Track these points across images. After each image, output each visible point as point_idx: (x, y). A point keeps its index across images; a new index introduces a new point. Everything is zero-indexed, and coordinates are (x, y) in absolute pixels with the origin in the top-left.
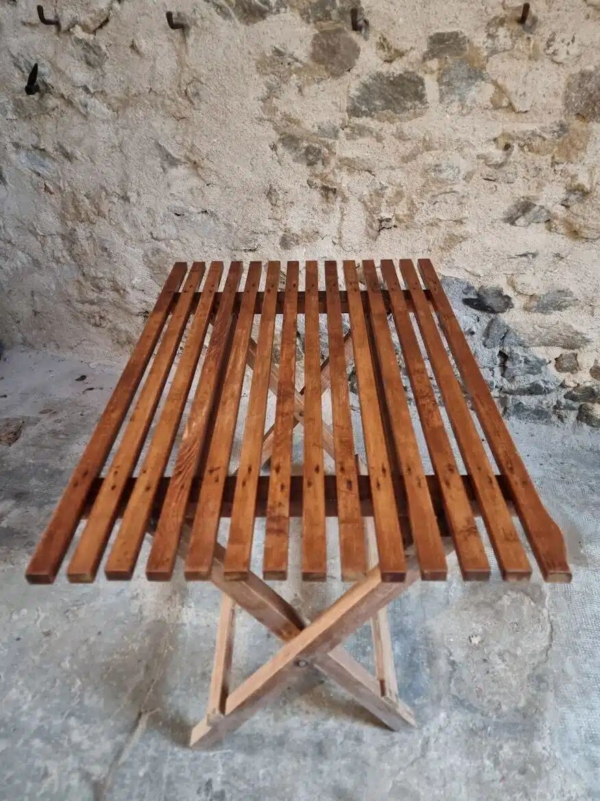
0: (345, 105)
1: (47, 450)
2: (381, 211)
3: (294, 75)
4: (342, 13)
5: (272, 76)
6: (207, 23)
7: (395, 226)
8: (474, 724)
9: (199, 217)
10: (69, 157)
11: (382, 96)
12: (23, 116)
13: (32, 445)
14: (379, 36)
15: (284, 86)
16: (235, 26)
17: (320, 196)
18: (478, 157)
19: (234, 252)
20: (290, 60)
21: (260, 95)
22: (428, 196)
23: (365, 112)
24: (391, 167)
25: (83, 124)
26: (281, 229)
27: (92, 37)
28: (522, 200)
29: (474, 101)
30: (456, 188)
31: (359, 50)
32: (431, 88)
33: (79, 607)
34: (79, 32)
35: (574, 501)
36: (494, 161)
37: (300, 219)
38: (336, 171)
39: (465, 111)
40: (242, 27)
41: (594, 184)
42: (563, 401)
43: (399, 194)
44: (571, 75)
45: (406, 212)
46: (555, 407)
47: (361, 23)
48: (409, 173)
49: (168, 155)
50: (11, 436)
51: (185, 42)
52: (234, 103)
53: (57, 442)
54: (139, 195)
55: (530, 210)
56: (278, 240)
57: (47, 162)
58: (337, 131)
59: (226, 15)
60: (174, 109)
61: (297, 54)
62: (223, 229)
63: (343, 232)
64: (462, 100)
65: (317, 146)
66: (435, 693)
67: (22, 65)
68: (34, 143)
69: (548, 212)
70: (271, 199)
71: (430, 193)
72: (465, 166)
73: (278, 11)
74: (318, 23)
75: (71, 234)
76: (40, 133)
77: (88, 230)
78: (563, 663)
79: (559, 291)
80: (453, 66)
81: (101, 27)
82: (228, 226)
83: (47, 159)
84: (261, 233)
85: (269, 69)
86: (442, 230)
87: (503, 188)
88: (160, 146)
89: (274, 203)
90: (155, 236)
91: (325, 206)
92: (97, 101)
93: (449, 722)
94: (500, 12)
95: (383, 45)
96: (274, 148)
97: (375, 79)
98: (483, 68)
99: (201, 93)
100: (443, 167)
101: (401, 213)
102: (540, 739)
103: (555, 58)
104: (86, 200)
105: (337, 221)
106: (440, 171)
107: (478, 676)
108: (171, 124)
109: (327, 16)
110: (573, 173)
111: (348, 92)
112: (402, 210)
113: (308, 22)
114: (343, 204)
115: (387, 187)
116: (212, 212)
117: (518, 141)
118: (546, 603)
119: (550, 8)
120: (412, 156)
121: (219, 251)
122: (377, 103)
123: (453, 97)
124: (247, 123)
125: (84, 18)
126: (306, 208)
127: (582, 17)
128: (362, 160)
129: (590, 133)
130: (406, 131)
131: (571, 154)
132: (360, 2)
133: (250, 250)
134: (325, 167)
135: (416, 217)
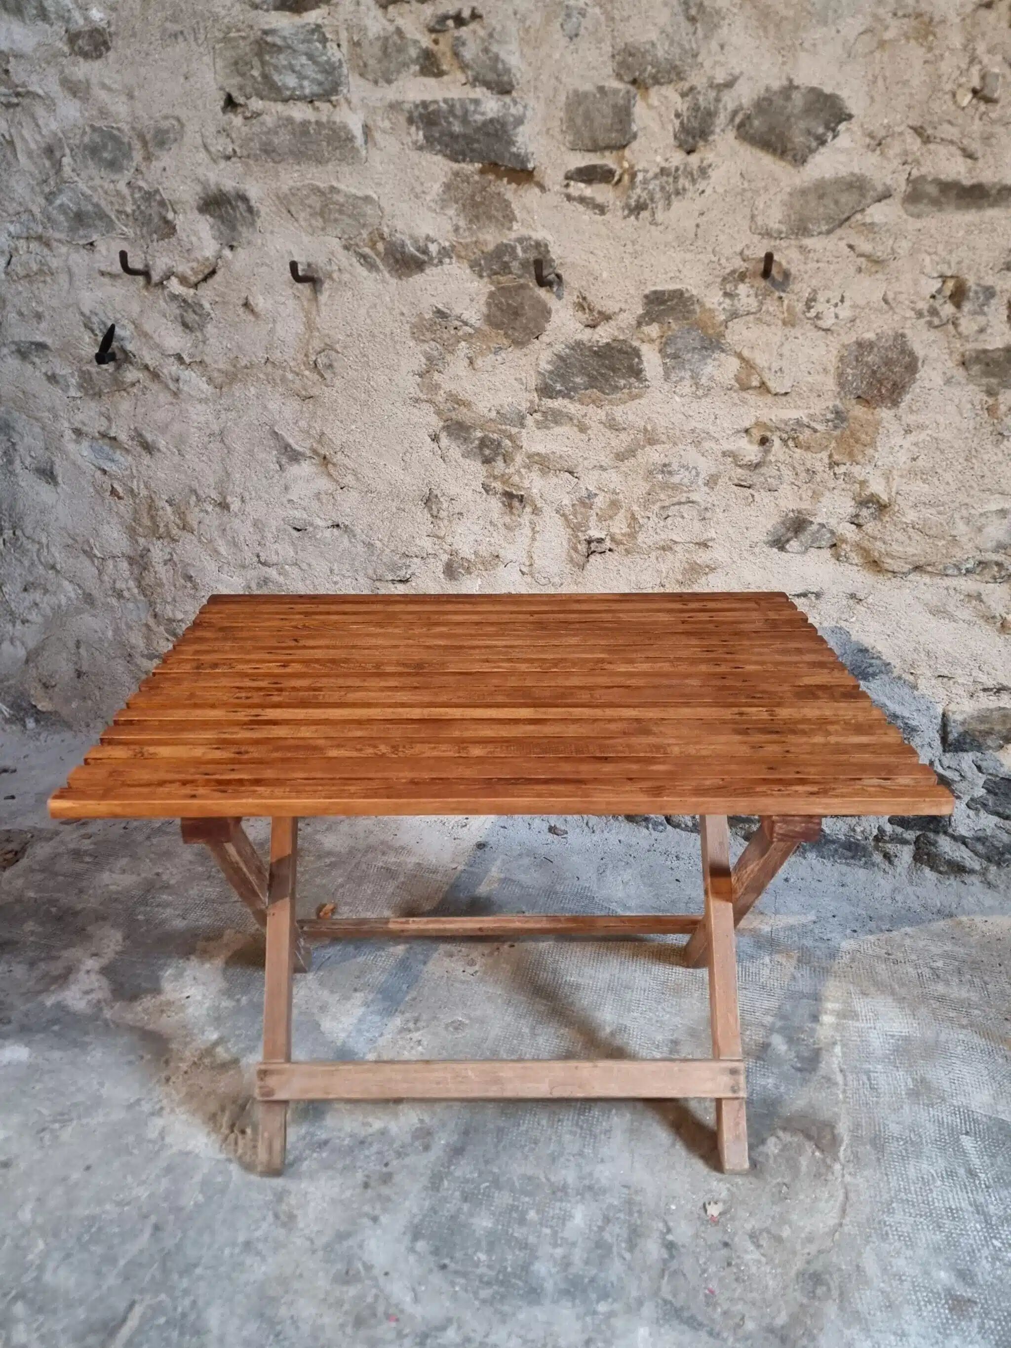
0: (533, 381)
1: (61, 878)
2: (589, 528)
3: (463, 343)
4: (524, 265)
5: (433, 344)
6: (346, 277)
7: (610, 550)
9: (328, 533)
10: (148, 448)
11: (583, 371)
12: (91, 392)
13: (39, 871)
14: (576, 293)
15: (449, 357)
16: (383, 281)
17: (500, 505)
18: (724, 454)
19: (378, 584)
20: (458, 323)
21: (416, 368)
22: (656, 508)
23: (560, 391)
24: (601, 466)
25: (172, 404)
26: (445, 551)
27: (192, 291)
28: (791, 514)
29: (711, 378)
30: (694, 497)
31: (549, 312)
32: (652, 361)
33: (64, 1123)
34: (174, 286)
35: (903, 992)
36: (747, 459)
37: (473, 537)
38: (523, 471)
39: (700, 393)
40: (394, 281)
41: (893, 494)
42: (888, 828)
43: (615, 505)
44: (843, 346)
45: (626, 530)
46: (877, 839)
47: (552, 277)
48: (626, 475)
49: (287, 447)
50: (9, 856)
51: (316, 299)
52: (380, 378)
53: (79, 867)
54: (243, 501)
55: (804, 529)
56: (441, 567)
57: (118, 455)
58: (523, 418)
59: (371, 266)
60: (298, 385)
61: (465, 317)
62: (361, 549)
63: (535, 557)
64: (695, 377)
65: (495, 436)
66: (634, 1293)
67: (95, 327)
68: (102, 429)
69: (832, 532)
70: (430, 509)
71: (659, 504)
72: (706, 467)
73: (441, 262)
74: (494, 277)
75: (142, 556)
76: (112, 416)
77: (168, 550)
78: (860, 1254)
79: (861, 651)
80: (679, 334)
81: (205, 279)
82: (370, 546)
83: (118, 452)
84: (416, 556)
85: (429, 335)
86: (679, 556)
87: (762, 497)
88: (276, 433)
89: (435, 513)
90: (262, 559)
91: (507, 519)
92: (194, 375)
93: (652, 1345)
94: (738, 264)
95: (583, 305)
96: (435, 438)
97: (573, 349)
98: (722, 335)
99: (335, 364)
100: (675, 467)
101: (618, 531)
103: (820, 323)
104: (169, 509)
105: (527, 541)
106: (670, 473)
107: (712, 1269)
108: (294, 404)
109: (506, 268)
110: (861, 479)
111: (537, 365)
112: (619, 526)
113: (481, 276)
114: (533, 517)
115: (596, 495)
116: (346, 527)
117: (778, 433)
118: (841, 1154)
119: (806, 258)
120: (629, 453)
121: (354, 582)
122: (578, 380)
123: (682, 374)
124: (397, 404)
125: (183, 268)
126: (481, 522)
127: (852, 270)
128: (561, 457)
129: (879, 423)
130: (618, 418)
131: (856, 451)
132: (548, 252)
133: (400, 581)
134: (508, 466)
135: (641, 538)
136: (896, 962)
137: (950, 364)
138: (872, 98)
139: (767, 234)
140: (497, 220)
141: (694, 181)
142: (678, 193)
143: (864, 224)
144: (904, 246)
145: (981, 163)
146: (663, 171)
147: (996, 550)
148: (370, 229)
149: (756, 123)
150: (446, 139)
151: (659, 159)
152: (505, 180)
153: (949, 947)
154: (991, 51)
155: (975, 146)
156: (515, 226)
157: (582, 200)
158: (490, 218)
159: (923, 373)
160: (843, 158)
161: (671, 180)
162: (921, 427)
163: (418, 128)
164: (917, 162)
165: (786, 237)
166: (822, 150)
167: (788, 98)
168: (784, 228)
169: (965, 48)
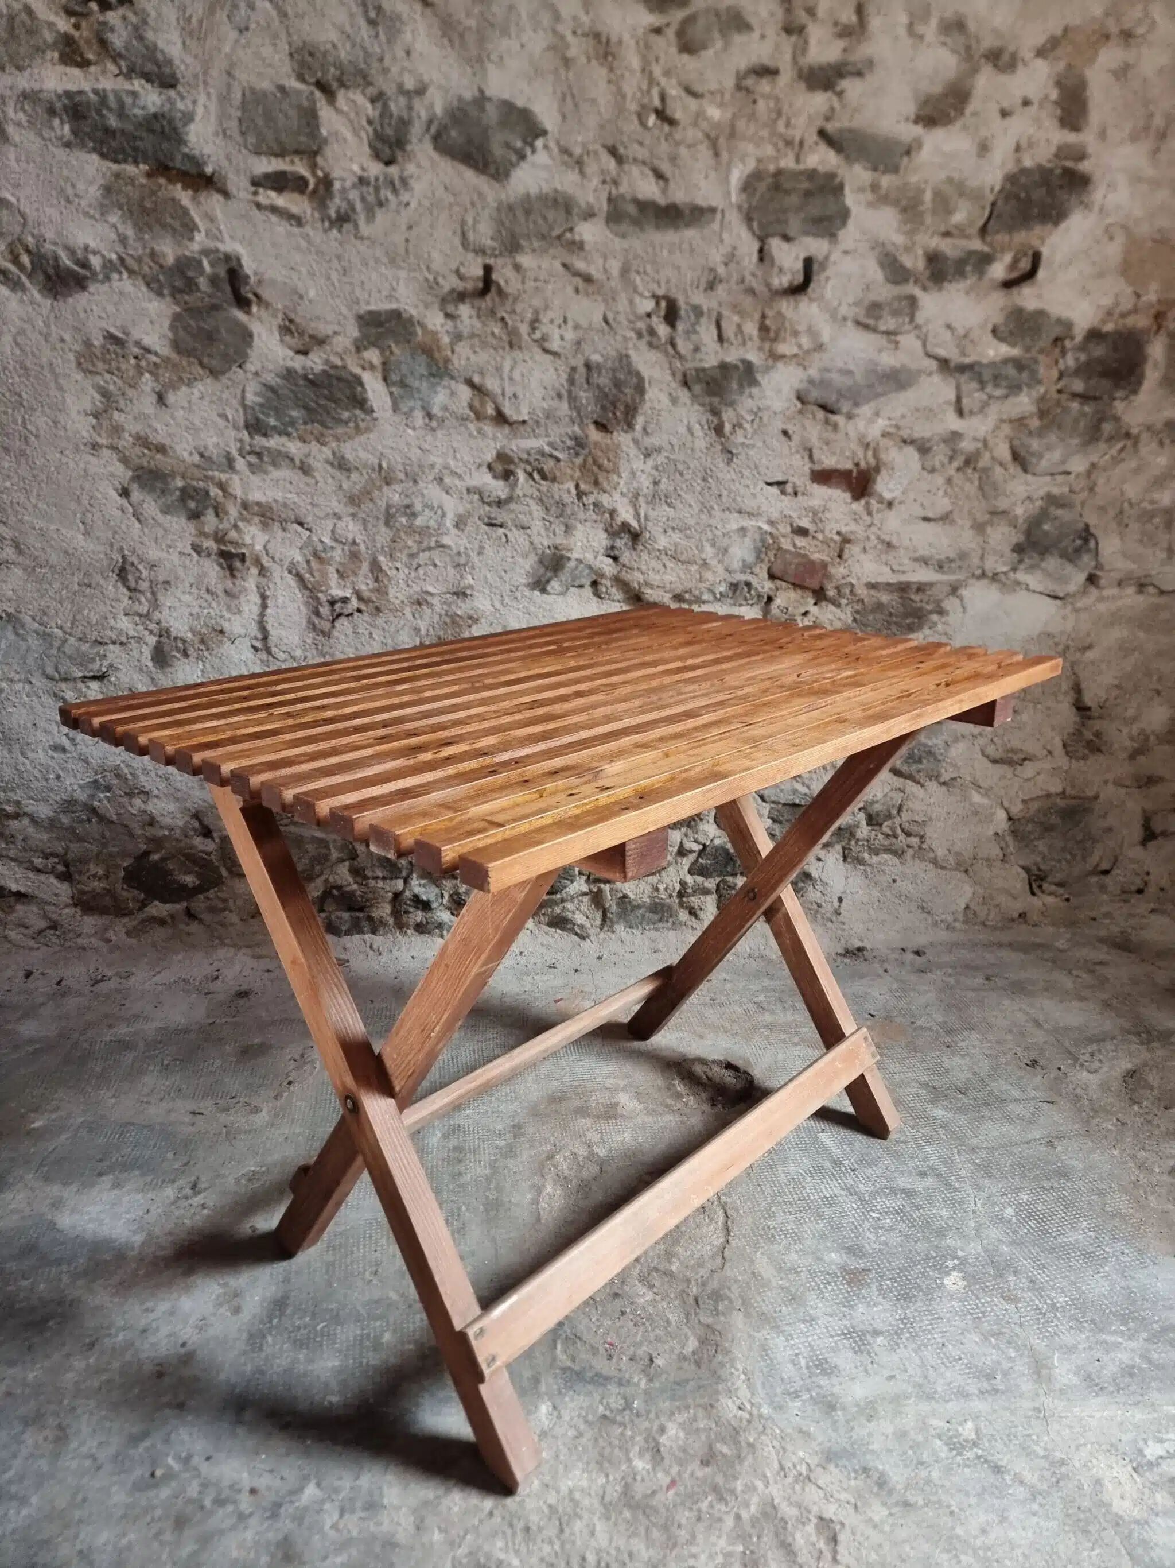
0: (241, 417)
2: (329, 587)
3: (147, 375)
4: (214, 280)
5: (108, 376)
7: (358, 611)
8: (608, 1407)
11: (300, 403)
14: (280, 316)
15: (130, 392)
16: (32, 302)
17: (217, 568)
18: (469, 491)
19: (63, 686)
20: (136, 351)
21: (88, 407)
22: (404, 556)
23: (274, 428)
24: (335, 514)
26: (151, 632)
28: (548, 551)
29: (445, 409)
30: (446, 540)
31: (251, 335)
32: (375, 389)
36: (494, 495)
37: (186, 611)
38: (242, 525)
39: (434, 424)
40: (49, 302)
41: (643, 521)
42: (689, 879)
43: (355, 556)
44: (574, 369)
45: (372, 585)
46: (680, 894)
47: (248, 295)
48: (365, 522)
52: (40, 421)
55: (563, 567)
56: (147, 652)
58: (233, 461)
59: (15, 285)
61: (147, 341)
62: (33, 642)
63: (269, 627)
64: (427, 407)
65: (201, 484)
69: (590, 567)
70: (126, 581)
71: (407, 552)
72: (452, 506)
73: (108, 278)
74: (178, 296)
78: (752, 1261)
80: (403, 359)
82: (45, 637)
84: (114, 643)
85: (100, 366)
86: (438, 609)
87: (515, 535)
89: (133, 585)
91: (229, 584)
93: (559, 1417)
94: (456, 283)
95: (288, 328)
96: (125, 493)
97: (283, 378)
98: (447, 361)
100: (418, 507)
101: (363, 587)
102: (730, 1393)
105: (256, 610)
106: (414, 515)
107: (607, 1323)
109: (191, 285)
110: (610, 507)
111: (243, 398)
112: (365, 582)
113: (160, 294)
114: (261, 579)
115: (333, 547)
116: (10, 617)
117: (522, 465)
119: (523, 278)
120: (366, 495)
122: (294, 413)
123: (411, 404)
124: (68, 453)
126: (194, 590)
127: (570, 290)
128: (285, 505)
129: (618, 446)
130: (349, 456)
131: (601, 479)
132: (241, 266)
133: (94, 678)
134: (221, 520)
135: (392, 592)
136: (722, 1005)
137: (674, 385)
138: (564, 117)
139: (481, 251)
140: (174, 230)
141: (395, 191)
142: (381, 204)
143: (574, 242)
144: (615, 266)
145: (672, 185)
146: (362, 181)
147: (743, 572)
148: (9, 239)
149: (453, 133)
150: (99, 134)
151: (356, 168)
152: (179, 186)
153: (766, 982)
154: (667, 73)
155: (665, 167)
156: (199, 237)
157: (274, 209)
158: (164, 226)
159: (652, 394)
160: (544, 174)
161: (371, 190)
162: (659, 450)
163: (62, 123)
164: (616, 183)
165: (501, 254)
166: (523, 164)
167: (482, 109)
168: (495, 245)
169: (643, 70)
